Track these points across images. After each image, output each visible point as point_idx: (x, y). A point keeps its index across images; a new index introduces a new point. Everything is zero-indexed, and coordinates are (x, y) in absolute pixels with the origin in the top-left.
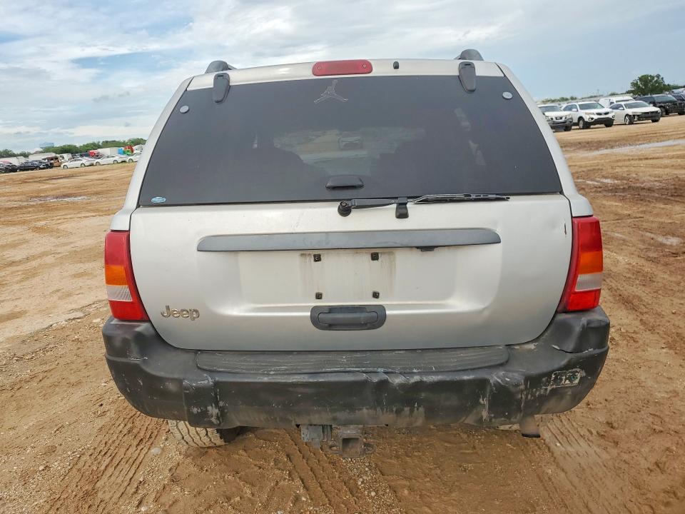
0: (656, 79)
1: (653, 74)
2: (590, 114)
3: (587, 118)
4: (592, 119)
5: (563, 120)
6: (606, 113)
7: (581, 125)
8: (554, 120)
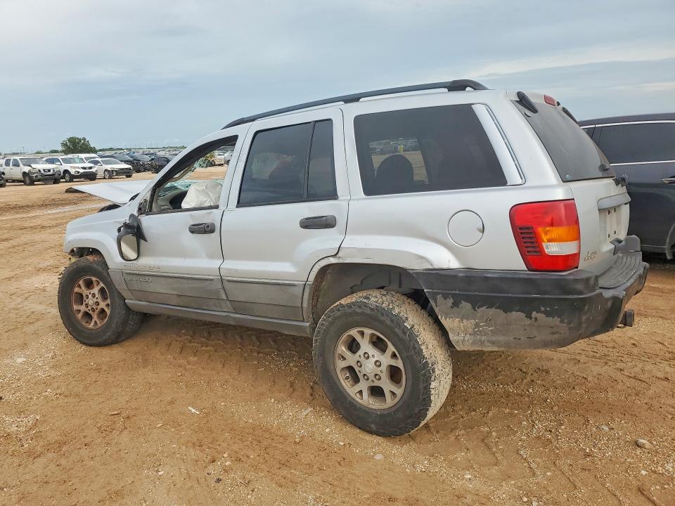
0: (82, 141)
1: (80, 137)
2: (76, 168)
3: (73, 172)
4: (79, 172)
5: (52, 172)
6: (90, 168)
7: (68, 179)
8: (43, 172)
